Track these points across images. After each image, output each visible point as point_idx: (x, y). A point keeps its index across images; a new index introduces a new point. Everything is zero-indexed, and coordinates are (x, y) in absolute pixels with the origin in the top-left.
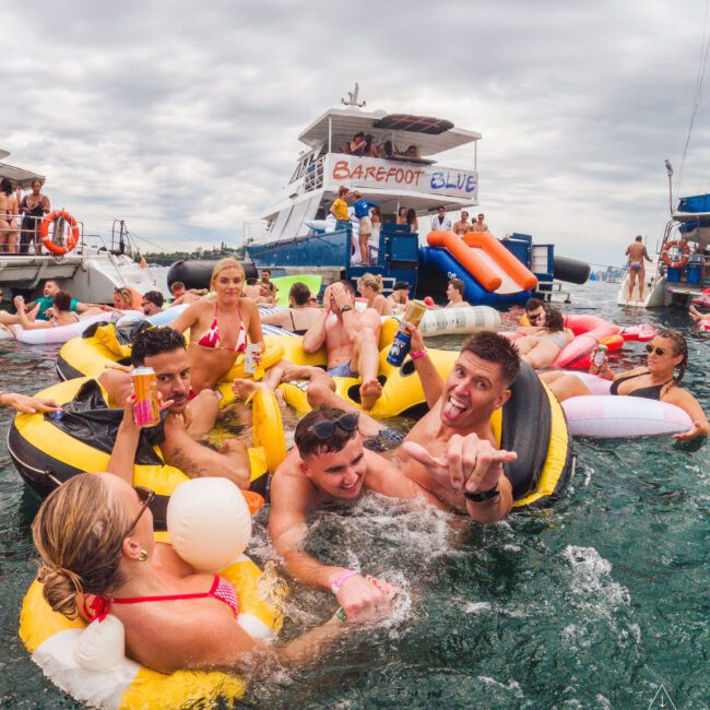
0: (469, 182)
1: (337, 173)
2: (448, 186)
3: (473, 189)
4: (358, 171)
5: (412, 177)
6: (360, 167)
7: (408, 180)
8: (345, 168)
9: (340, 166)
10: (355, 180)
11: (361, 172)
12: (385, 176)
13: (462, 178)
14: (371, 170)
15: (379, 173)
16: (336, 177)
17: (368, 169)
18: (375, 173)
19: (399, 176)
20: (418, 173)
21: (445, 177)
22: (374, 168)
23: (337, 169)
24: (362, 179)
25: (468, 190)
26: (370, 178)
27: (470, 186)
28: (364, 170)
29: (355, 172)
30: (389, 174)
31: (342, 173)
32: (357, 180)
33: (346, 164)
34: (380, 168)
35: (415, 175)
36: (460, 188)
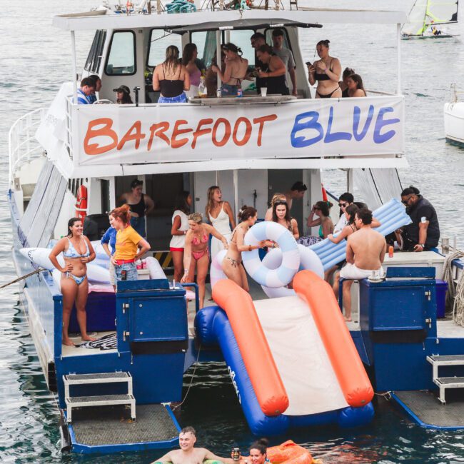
0: (381, 123)
1: (92, 141)
2: (331, 138)
3: (391, 134)
4: (135, 134)
5: (249, 130)
6: (138, 125)
7: (240, 137)
8: (108, 131)
9: (96, 128)
10: (130, 151)
11: (139, 136)
12: (190, 136)
13: (364, 116)
14: (159, 129)
15: (176, 133)
16: (91, 150)
17: (153, 128)
18: (169, 133)
19: (221, 130)
20: (261, 121)
21: (323, 119)
22: (166, 125)
23: (91, 134)
24: (143, 148)
25: (379, 139)
26: (159, 144)
27: (384, 130)
28: (146, 130)
29: (128, 137)
30: (199, 132)
31: (103, 141)
32: (133, 151)
33: (109, 122)
34: (178, 123)
35: (256, 127)
36: (359, 138)
